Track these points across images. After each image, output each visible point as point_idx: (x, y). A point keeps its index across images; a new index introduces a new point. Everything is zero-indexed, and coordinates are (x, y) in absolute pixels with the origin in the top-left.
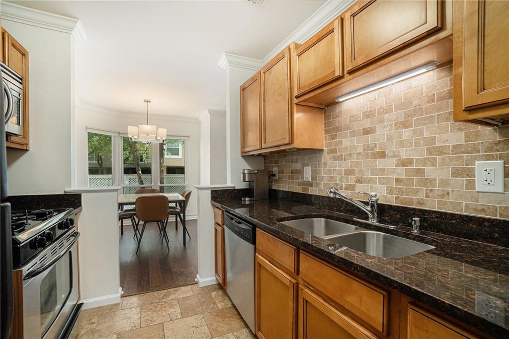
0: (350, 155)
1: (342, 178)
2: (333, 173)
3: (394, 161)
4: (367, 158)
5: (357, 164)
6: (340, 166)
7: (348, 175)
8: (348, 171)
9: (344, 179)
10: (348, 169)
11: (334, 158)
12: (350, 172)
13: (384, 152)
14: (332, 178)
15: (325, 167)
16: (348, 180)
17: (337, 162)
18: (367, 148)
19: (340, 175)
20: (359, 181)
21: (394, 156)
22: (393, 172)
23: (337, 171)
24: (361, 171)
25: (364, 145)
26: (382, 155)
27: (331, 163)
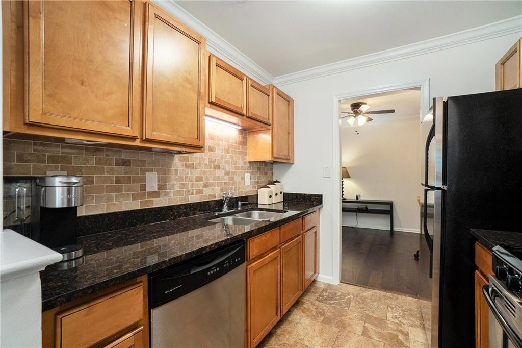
0: (200, 164)
1: (193, 184)
2: (185, 180)
3: (223, 171)
4: (211, 168)
5: (205, 172)
6: (191, 173)
7: (198, 181)
8: (198, 178)
9: (194, 185)
10: (198, 177)
11: (185, 165)
12: (199, 179)
13: (219, 166)
14: (184, 184)
15: (177, 174)
16: (198, 185)
17: (189, 170)
18: (211, 161)
19: (191, 181)
20: (206, 186)
21: (223, 169)
22: (223, 178)
23: (188, 178)
24: (207, 178)
25: (209, 159)
26: (218, 167)
27: (183, 170)
